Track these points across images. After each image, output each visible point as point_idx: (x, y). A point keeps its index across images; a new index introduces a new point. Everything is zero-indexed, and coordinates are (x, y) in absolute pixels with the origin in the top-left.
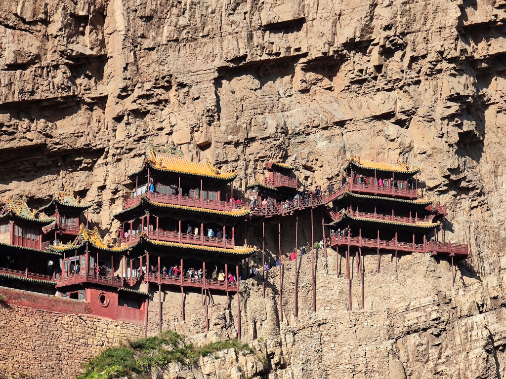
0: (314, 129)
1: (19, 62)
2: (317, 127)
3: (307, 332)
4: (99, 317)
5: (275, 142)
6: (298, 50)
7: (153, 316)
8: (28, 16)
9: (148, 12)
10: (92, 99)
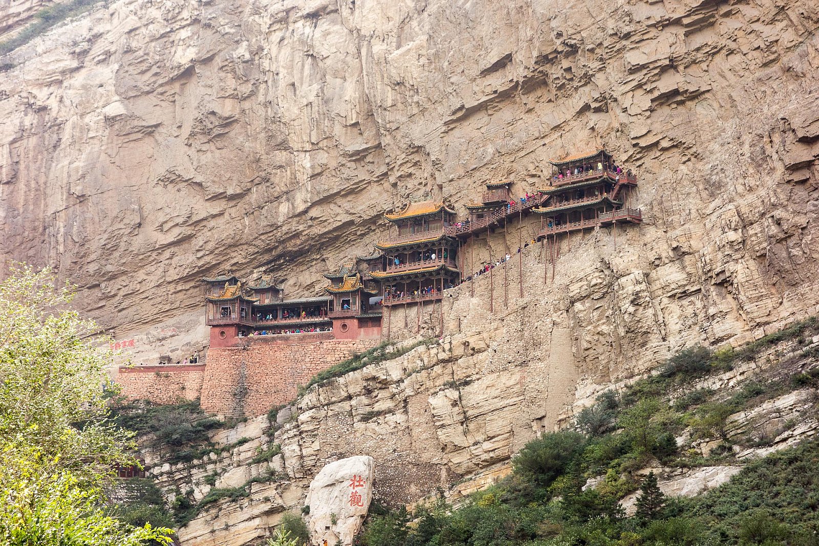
0: (534, 142)
1: (316, 173)
2: (537, 138)
3: (512, 317)
4: (339, 340)
5: (492, 166)
6: (511, 81)
7: (385, 331)
8: (314, 140)
9: (389, 103)
10: (378, 177)
